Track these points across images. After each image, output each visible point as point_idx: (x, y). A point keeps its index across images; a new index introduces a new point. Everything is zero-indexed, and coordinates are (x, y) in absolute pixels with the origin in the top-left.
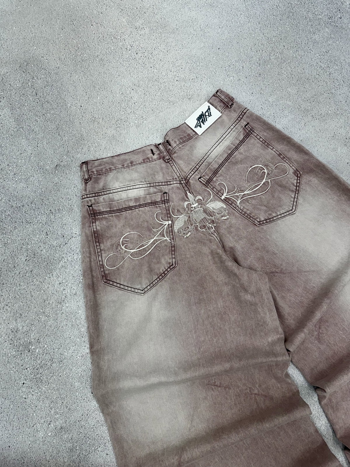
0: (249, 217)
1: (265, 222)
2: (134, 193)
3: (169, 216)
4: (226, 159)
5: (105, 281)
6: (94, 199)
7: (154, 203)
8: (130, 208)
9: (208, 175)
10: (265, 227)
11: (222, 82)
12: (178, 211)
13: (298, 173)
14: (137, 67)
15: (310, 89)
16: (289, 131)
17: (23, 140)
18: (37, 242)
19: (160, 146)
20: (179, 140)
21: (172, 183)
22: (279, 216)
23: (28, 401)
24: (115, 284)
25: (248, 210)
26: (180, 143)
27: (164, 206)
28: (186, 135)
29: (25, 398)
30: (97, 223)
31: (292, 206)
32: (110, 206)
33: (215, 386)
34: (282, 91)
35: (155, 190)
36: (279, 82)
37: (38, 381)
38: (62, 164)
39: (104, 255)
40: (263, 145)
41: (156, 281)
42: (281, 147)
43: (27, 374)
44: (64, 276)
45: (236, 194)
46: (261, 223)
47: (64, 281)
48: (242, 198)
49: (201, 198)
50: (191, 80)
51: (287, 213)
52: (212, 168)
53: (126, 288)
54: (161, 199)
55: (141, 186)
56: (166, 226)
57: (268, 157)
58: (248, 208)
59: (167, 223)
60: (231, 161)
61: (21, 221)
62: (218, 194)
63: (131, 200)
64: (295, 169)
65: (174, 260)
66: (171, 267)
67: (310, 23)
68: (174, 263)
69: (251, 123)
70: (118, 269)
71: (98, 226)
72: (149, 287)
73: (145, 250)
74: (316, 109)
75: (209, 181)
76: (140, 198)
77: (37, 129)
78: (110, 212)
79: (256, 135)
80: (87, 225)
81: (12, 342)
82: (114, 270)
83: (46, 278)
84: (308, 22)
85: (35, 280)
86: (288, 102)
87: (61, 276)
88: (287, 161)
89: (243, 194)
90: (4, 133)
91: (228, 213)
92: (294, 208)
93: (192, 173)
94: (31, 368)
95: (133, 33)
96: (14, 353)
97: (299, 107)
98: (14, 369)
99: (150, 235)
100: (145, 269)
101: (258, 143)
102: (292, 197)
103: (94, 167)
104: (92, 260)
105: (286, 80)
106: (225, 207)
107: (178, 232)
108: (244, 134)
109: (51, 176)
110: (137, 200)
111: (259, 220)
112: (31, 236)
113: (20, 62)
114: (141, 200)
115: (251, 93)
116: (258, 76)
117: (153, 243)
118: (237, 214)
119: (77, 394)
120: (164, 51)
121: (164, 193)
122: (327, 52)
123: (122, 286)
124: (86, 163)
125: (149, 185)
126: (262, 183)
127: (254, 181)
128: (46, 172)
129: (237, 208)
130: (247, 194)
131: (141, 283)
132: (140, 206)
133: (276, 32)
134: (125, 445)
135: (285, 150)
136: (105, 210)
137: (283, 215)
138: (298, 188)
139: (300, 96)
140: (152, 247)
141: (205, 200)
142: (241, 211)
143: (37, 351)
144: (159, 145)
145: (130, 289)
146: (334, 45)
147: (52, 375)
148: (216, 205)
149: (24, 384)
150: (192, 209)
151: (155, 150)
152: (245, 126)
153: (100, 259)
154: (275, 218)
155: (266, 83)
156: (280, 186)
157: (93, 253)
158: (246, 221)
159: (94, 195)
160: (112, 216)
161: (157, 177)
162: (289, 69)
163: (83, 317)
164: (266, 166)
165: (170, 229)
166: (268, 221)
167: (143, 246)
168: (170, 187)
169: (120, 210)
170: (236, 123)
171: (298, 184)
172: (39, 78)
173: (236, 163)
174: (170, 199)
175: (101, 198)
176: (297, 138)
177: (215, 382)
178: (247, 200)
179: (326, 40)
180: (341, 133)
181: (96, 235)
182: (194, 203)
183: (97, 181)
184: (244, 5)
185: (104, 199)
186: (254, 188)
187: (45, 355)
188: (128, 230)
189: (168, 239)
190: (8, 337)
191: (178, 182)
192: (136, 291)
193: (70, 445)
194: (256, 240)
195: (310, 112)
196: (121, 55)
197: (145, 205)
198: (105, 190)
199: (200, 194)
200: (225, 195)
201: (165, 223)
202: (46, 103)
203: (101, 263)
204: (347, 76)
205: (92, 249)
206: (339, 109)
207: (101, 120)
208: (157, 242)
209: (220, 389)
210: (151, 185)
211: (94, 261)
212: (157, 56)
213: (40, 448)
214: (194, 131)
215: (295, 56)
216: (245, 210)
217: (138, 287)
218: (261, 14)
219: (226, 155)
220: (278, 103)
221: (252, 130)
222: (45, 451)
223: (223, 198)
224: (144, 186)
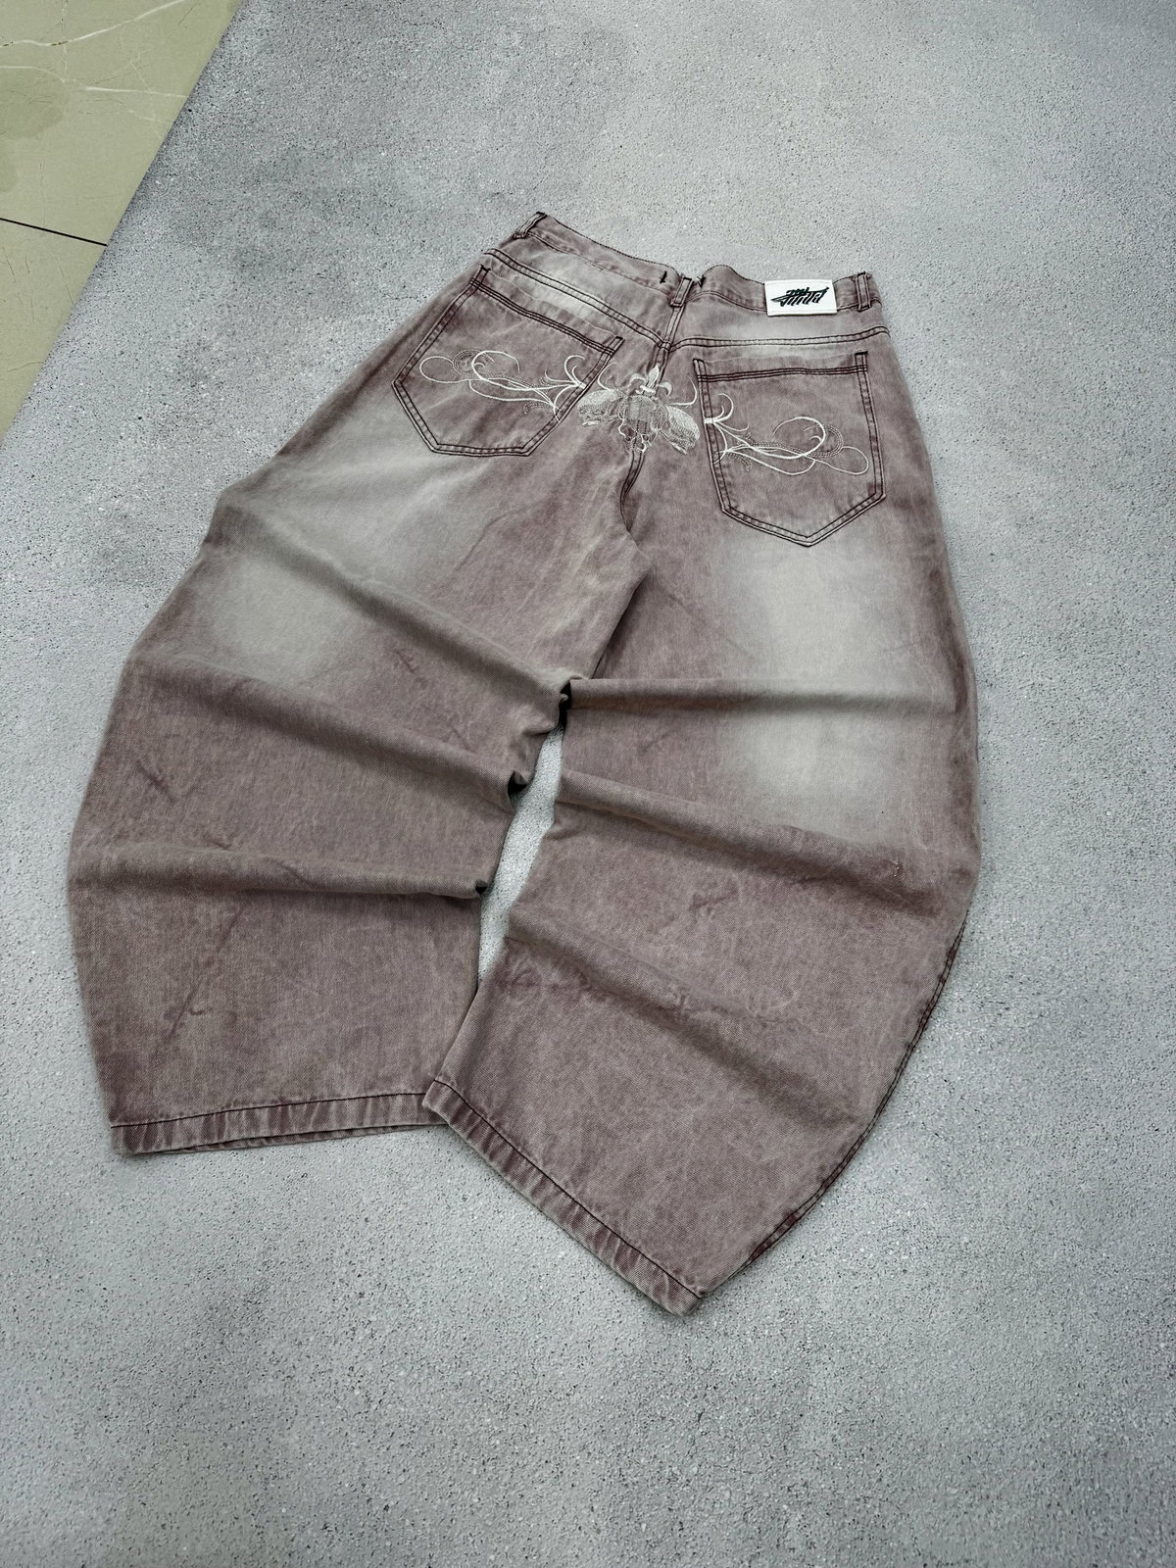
0: (722, 486)
1: (741, 516)
2: (569, 303)
3: (591, 375)
4: (772, 373)
5: (397, 383)
6: (502, 267)
7: (586, 340)
8: (542, 319)
9: (717, 368)
10: (732, 524)
11: (891, 278)
12: (613, 379)
13: (879, 491)
14: (768, 158)
15: (1044, 398)
16: (935, 429)
17: (486, 127)
18: (359, 265)
19: (686, 282)
20: (722, 287)
21: (646, 332)
22: (775, 529)
23: (121, 443)
24: (407, 400)
25: (732, 477)
26: (721, 294)
27: (598, 357)
28: (744, 296)
29: (121, 437)
30: (471, 298)
31: (814, 531)
32: (516, 293)
33: (405, 662)
34: (987, 366)
35: (609, 324)
36: (997, 348)
37: (162, 432)
38: (508, 197)
39: (433, 349)
40: (862, 404)
41: (473, 450)
42: (889, 432)
43: (158, 411)
44: (348, 336)
45: (737, 437)
46: (731, 512)
47: (339, 342)
48: (741, 451)
49: (670, 389)
50: (840, 237)
51: (794, 536)
52: (735, 364)
53: (417, 418)
54: (605, 342)
55: (592, 301)
56: (571, 386)
57: (847, 424)
58: (736, 475)
59: (577, 383)
60: (778, 381)
61: (367, 221)
62: (706, 408)
63: (556, 308)
64: (879, 481)
65: (532, 443)
66: (517, 450)
67: (1155, 308)
68: (527, 447)
69: (871, 358)
70: (434, 385)
71: (468, 303)
72: (452, 448)
73: (501, 392)
74: (1022, 434)
75: (708, 379)
76: (572, 316)
77: (522, 127)
78: (507, 302)
79: (863, 379)
80: (454, 290)
81: (183, 356)
82: (427, 383)
83: (321, 318)
84: (1153, 305)
85: (302, 308)
86: (980, 388)
87: (343, 333)
88: (876, 459)
89: (749, 446)
90: (469, 98)
91: (691, 450)
92: (815, 537)
93: (694, 342)
94: (171, 408)
95: (814, 111)
96: (171, 371)
97: (993, 409)
98: (147, 389)
99: (531, 379)
100: (475, 417)
101: (855, 395)
102: (828, 518)
103: (549, 230)
104: (409, 340)
105: (1012, 355)
106: (697, 437)
107: (581, 409)
108: (842, 364)
109: (475, 200)
110: (564, 314)
111: (733, 504)
112: (360, 251)
113: (592, 28)
114: (573, 321)
115: (926, 327)
116: (966, 314)
117: (526, 395)
118: (706, 465)
119: (196, 495)
120: (840, 169)
121: (617, 337)
122: (1142, 371)
123: (413, 411)
124: (543, 216)
125: (606, 309)
126: (800, 455)
127: (788, 442)
128: (473, 190)
129: (716, 456)
130: (757, 453)
131: (446, 432)
132: (561, 327)
133: (1074, 279)
134: (185, 613)
135: (892, 442)
136: (501, 292)
137: (783, 532)
138: (853, 513)
139: (1013, 396)
140: (518, 397)
141: (674, 397)
142: (717, 466)
143: (204, 395)
144: (685, 278)
145: (421, 423)
146: (1168, 370)
147: (189, 440)
148: (683, 420)
149: (140, 418)
150: (637, 392)
151: (671, 276)
152: (857, 354)
153: (422, 349)
154: (764, 525)
155: (970, 334)
156: (826, 486)
157: (421, 330)
158: (711, 488)
159: (507, 260)
160: (504, 310)
161: (631, 308)
162: (1038, 342)
163: (314, 409)
164: (830, 433)
165: (574, 395)
166: (749, 520)
167: (505, 383)
168: (637, 336)
169: (524, 311)
170: (845, 338)
171: (859, 508)
172: (599, 67)
173: (785, 392)
174: (619, 353)
175: (514, 275)
176: (938, 445)
177: (412, 659)
178: (745, 462)
179: (1159, 352)
180: (1031, 502)
181: (451, 313)
182: (651, 384)
183: (534, 247)
184: (1057, 202)
185: (516, 278)
186: (777, 453)
187: (208, 408)
188: (507, 348)
189: (554, 407)
190: (186, 346)
191: (658, 340)
192: (428, 435)
193: (112, 547)
194: (697, 527)
195: (1004, 431)
196: (761, 124)
197: (571, 332)
198: (530, 268)
199: (673, 382)
200: (716, 420)
201: (573, 381)
202: (573, 105)
203: (417, 355)
204: (1140, 432)
205: (424, 326)
206: (1068, 467)
207: (631, 185)
208: (533, 397)
209: (409, 673)
210: (608, 311)
211: (411, 343)
212: (821, 167)
213: (68, 515)
214: (765, 303)
215: (1071, 333)
216: (726, 471)
217: (438, 434)
218: (1074, 234)
219: (778, 366)
220: (960, 377)
221: (864, 368)
222: (71, 525)
223: (708, 421)
224: (597, 304)
